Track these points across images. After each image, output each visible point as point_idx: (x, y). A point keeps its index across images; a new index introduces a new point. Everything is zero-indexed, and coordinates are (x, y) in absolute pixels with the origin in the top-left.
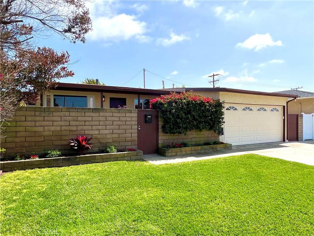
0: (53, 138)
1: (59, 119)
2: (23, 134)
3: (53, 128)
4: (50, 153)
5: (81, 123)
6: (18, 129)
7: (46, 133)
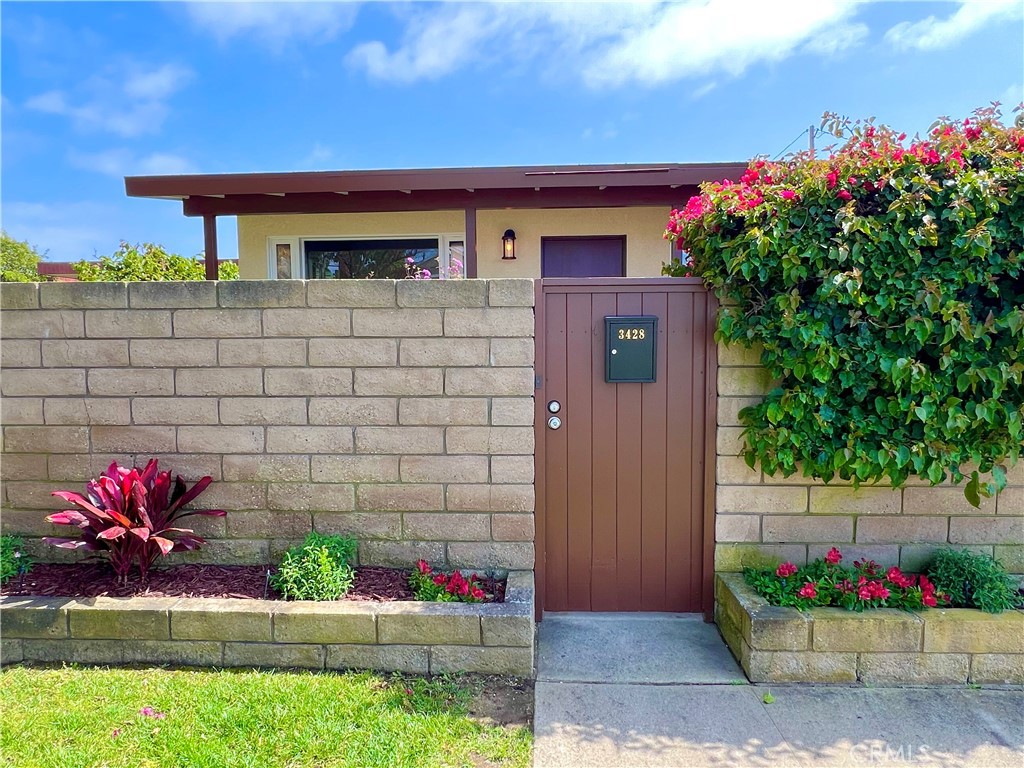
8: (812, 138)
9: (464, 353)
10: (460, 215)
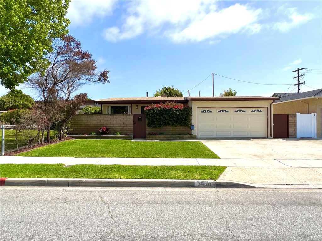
0: (94, 127)
1: (96, 119)
2: (83, 125)
4: (91, 134)
8: (213, 76)
9: (129, 119)
10: (131, 104)
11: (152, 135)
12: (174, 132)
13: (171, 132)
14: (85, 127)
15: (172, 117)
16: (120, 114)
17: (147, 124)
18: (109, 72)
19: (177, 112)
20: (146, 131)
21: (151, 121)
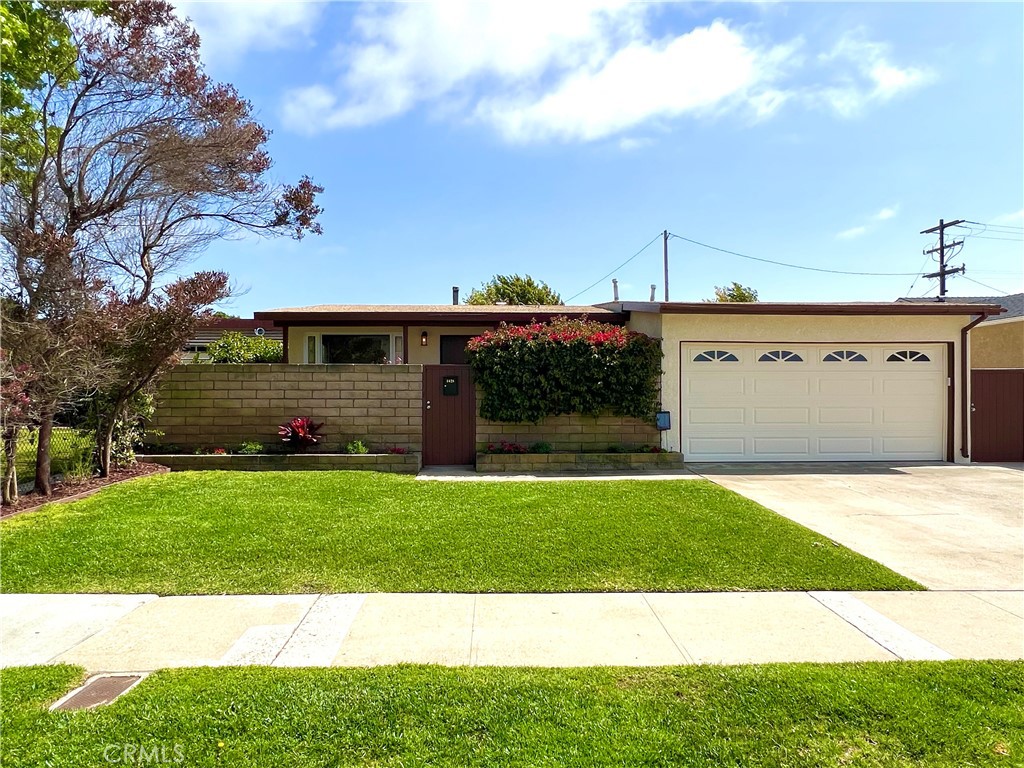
0: (258, 421)
1: (265, 385)
2: (210, 412)
3: (256, 403)
4: (245, 447)
5: (305, 394)
6: (203, 403)
7: (246, 412)
8: (666, 239)
9: (402, 386)
10: (401, 328)
11: (501, 451)
12: (587, 439)
13: (575, 438)
14: (217, 421)
15: (585, 377)
16: (369, 366)
17: (482, 409)
18: (321, 190)
19: (604, 356)
20: (473, 433)
21: (498, 395)
